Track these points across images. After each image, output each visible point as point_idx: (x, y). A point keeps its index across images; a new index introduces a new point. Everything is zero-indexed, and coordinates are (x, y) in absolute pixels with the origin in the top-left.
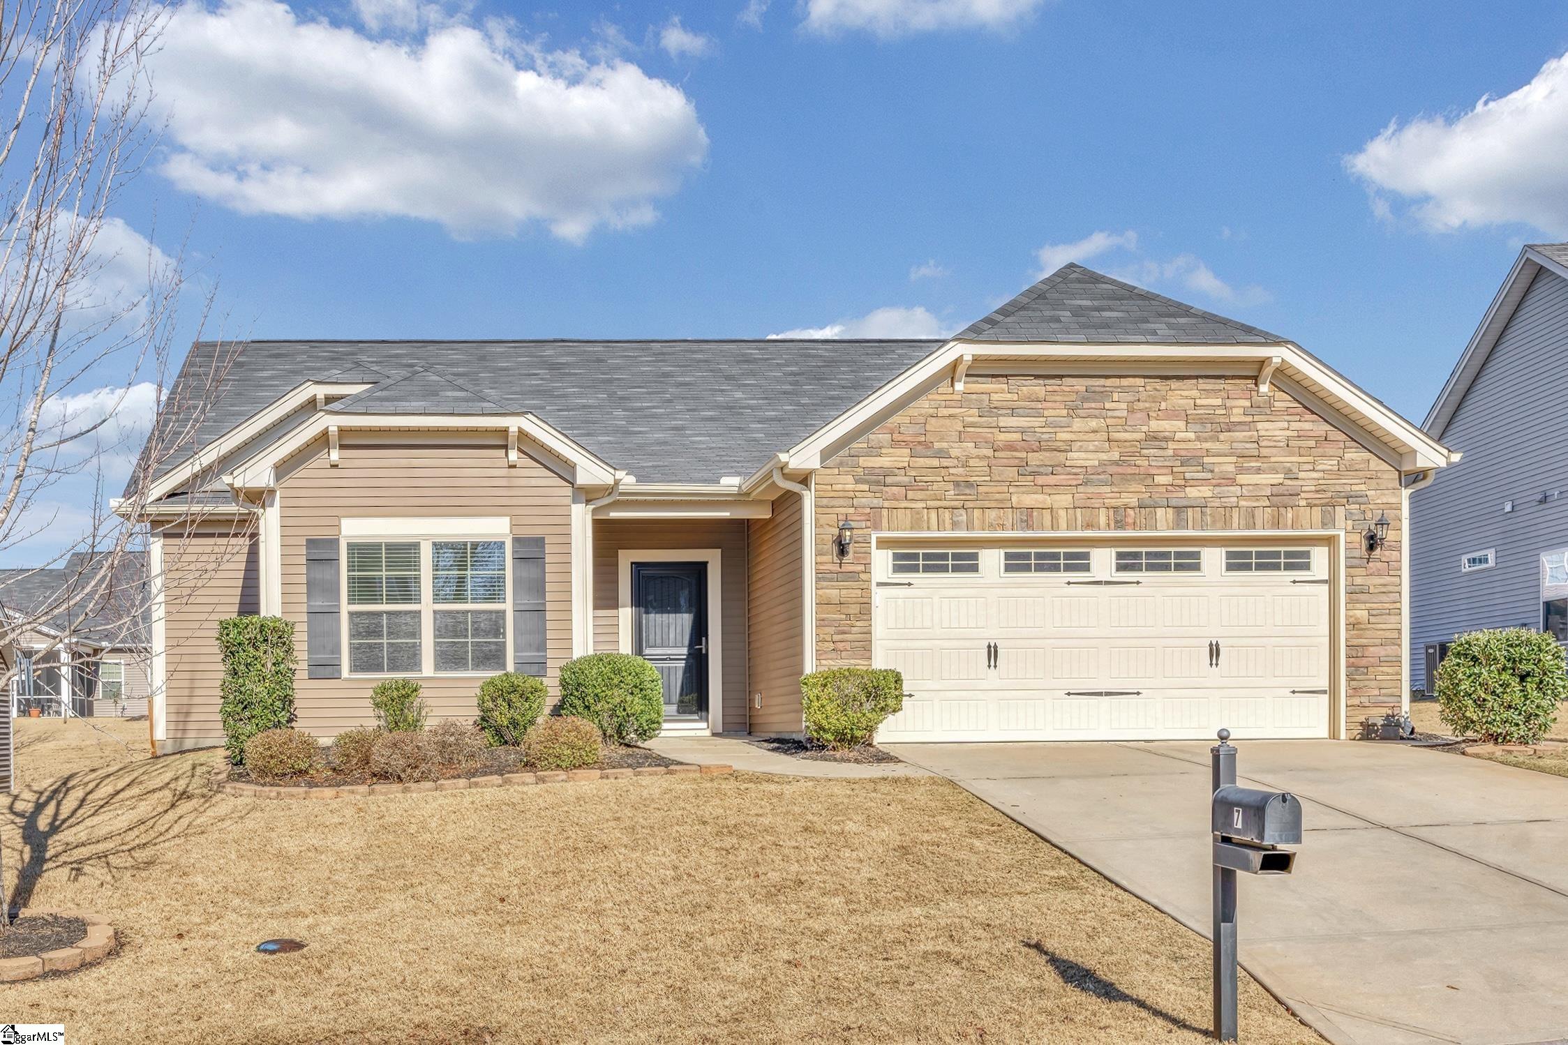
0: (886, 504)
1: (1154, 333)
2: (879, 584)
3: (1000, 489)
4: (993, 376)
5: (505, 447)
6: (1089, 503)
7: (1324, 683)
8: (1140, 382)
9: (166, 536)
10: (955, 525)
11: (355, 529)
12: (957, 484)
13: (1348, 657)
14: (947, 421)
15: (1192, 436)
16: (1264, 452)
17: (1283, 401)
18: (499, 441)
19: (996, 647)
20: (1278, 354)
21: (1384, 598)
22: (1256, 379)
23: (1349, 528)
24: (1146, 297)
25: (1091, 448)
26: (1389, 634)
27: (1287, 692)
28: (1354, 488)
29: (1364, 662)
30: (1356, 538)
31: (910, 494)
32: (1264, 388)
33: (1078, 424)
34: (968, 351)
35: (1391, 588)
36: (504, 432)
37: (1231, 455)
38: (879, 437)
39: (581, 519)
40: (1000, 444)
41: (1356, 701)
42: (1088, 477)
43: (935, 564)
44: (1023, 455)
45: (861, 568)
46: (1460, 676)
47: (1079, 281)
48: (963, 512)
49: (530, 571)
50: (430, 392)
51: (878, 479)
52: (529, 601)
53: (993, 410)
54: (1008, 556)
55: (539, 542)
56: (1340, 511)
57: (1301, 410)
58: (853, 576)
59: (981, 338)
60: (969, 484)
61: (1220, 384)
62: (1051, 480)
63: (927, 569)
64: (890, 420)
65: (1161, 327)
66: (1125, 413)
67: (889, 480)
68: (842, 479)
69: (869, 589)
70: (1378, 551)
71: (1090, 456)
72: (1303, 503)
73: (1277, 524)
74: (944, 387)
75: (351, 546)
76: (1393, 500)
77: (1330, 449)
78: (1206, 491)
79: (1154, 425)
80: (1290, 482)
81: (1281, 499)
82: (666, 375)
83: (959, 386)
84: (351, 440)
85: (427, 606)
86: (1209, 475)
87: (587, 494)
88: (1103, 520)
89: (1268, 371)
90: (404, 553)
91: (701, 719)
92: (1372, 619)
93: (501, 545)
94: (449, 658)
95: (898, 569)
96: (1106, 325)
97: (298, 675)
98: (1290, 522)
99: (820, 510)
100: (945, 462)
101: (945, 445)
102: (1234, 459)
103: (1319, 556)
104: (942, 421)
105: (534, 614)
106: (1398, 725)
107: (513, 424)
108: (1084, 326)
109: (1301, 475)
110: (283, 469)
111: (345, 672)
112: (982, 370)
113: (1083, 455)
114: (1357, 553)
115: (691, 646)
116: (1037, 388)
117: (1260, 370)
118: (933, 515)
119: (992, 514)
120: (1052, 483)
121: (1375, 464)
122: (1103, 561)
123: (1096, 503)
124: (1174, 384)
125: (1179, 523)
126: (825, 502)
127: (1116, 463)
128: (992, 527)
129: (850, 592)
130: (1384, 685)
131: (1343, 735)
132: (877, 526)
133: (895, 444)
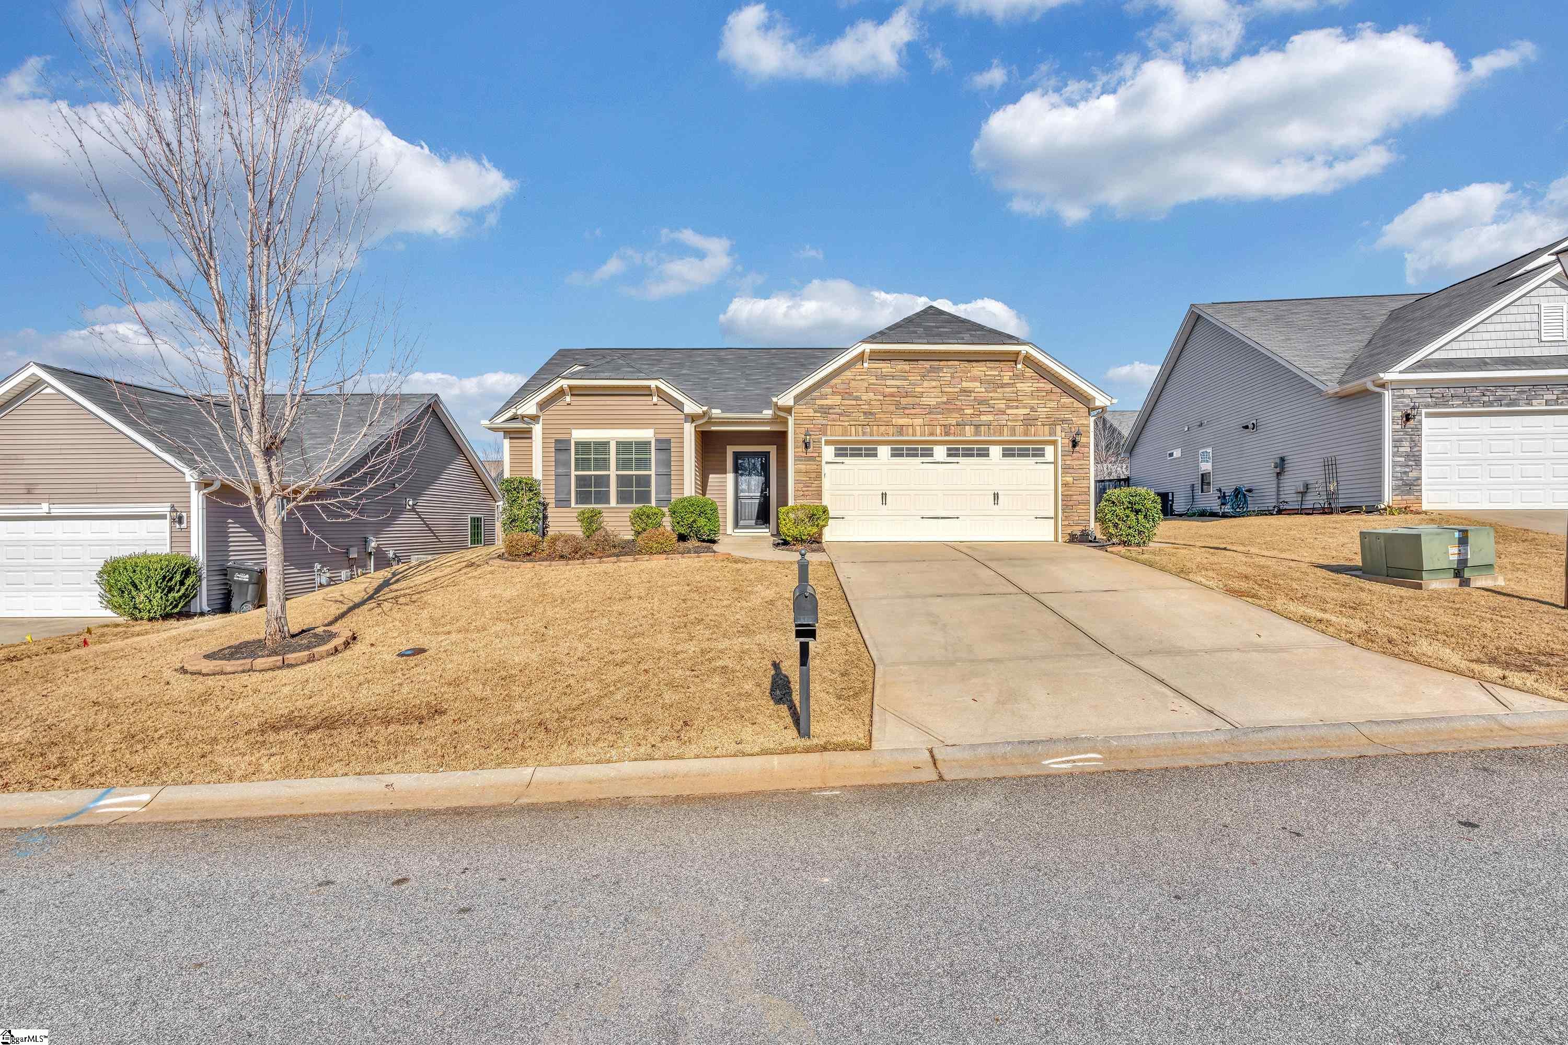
0: (829, 423)
1: (963, 339)
2: (827, 463)
3: (886, 416)
4: (883, 360)
5: (651, 395)
6: (931, 423)
7: (1052, 515)
8: (956, 363)
9: (511, 438)
10: (864, 434)
11: (579, 435)
12: (865, 413)
13: (1062, 501)
14: (860, 382)
15: (983, 390)
16: (1020, 398)
17: (1029, 372)
18: (646, 392)
19: (886, 494)
20: (1024, 349)
21: (1080, 471)
22: (1015, 361)
23: (1063, 436)
24: (964, 321)
25: (933, 396)
26: (1083, 489)
27: (1033, 518)
28: (1066, 416)
29: (1071, 503)
30: (1067, 441)
31: (842, 418)
32: (1019, 366)
33: (926, 384)
34: (868, 347)
35: (1084, 467)
36: (649, 387)
37: (1003, 399)
38: (826, 390)
39: (689, 430)
40: (887, 394)
41: (1067, 523)
42: (931, 410)
43: (856, 453)
44: (898, 399)
45: (817, 455)
46: (1106, 511)
47: (933, 314)
48: (868, 427)
49: (663, 456)
50: (617, 369)
51: (825, 411)
52: (663, 470)
53: (884, 377)
54: (892, 449)
55: (668, 441)
56: (1058, 428)
57: (1039, 377)
58: (812, 459)
59: (875, 341)
60: (871, 413)
61: (997, 364)
62: (913, 411)
63: (852, 455)
64: (831, 382)
65: (967, 336)
66: (950, 379)
67: (831, 411)
68: (808, 410)
69: (821, 465)
70: (1077, 448)
71: (932, 399)
72: (1040, 423)
73: (1026, 434)
74: (859, 365)
75: (577, 443)
76: (1086, 422)
77: (1053, 397)
78: (990, 418)
79: (964, 384)
80: (1033, 413)
81: (1029, 421)
82: (773, 364)
83: (866, 365)
84: (575, 392)
85: (613, 473)
86: (992, 410)
87: (692, 418)
88: (938, 431)
89: (1021, 358)
90: (603, 446)
91: (766, 528)
92: (1075, 482)
93: (649, 443)
94: (624, 498)
95: (837, 455)
96: (939, 335)
97: (550, 505)
98: (1033, 433)
99: (797, 426)
100: (859, 402)
101: (859, 394)
102: (1005, 402)
103: (1049, 450)
104: (857, 382)
105: (666, 476)
106: (1088, 535)
107: (653, 384)
108: (928, 335)
109: (1039, 410)
110: (542, 406)
111: (573, 505)
112: (876, 356)
113: (929, 399)
114: (1067, 449)
115: (762, 492)
116: (906, 366)
117: (1017, 357)
118: (853, 428)
119: (883, 428)
120: (913, 413)
121: (1076, 404)
122: (940, 452)
123: (935, 423)
124: (974, 364)
125: (977, 433)
126: (798, 422)
127: (945, 403)
128: (882, 435)
129: (812, 466)
130: (1081, 515)
131: (1060, 540)
132: (825, 434)
133: (834, 393)
